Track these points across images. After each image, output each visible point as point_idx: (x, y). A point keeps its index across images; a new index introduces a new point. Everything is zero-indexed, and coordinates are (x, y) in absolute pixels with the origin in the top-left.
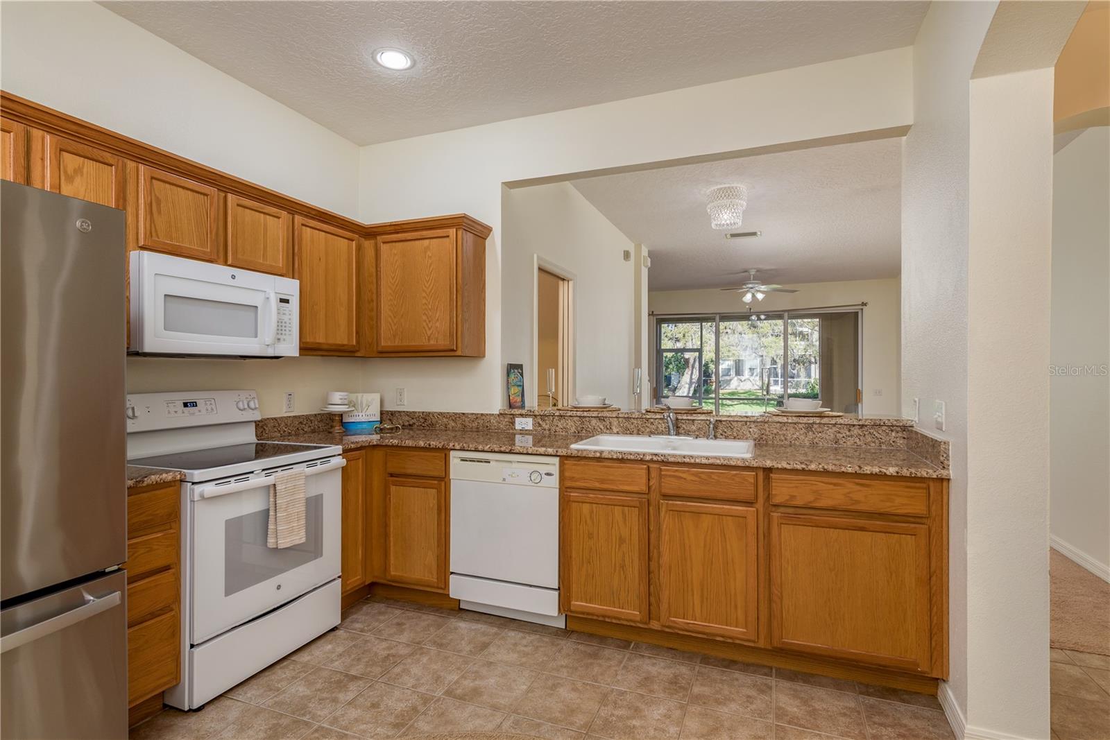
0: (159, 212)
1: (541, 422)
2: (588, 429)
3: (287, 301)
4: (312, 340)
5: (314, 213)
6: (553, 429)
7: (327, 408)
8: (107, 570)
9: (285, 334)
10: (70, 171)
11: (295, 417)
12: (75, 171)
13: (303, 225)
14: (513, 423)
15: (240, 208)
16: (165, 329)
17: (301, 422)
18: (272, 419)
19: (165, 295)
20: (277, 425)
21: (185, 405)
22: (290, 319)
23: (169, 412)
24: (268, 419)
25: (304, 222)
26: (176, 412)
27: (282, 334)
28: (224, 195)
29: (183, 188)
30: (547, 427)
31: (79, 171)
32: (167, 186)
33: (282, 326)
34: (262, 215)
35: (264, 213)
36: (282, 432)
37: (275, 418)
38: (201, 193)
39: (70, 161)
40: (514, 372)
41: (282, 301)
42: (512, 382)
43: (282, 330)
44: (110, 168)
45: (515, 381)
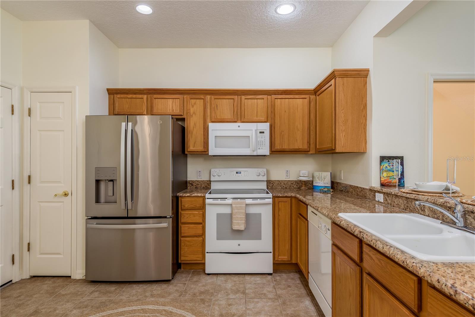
0: (217, 109)
1: (387, 198)
2: (410, 208)
3: (263, 132)
4: (281, 148)
5: (281, 92)
6: (392, 203)
7: (299, 178)
8: (167, 217)
9: (262, 146)
10: (193, 104)
11: (289, 181)
12: (194, 104)
13: (275, 99)
14: (375, 196)
15: (247, 100)
16: (215, 147)
17: (292, 183)
18: (277, 181)
19: (215, 136)
20: (280, 183)
21: (237, 173)
22: (265, 140)
23: (231, 175)
24: (275, 180)
25: (276, 97)
26: (233, 175)
27: (260, 146)
28: (240, 97)
29: (225, 99)
30: (390, 202)
31: (195, 103)
32: (220, 100)
33: (261, 143)
34: (256, 100)
35: (257, 99)
36: (282, 187)
37: (279, 181)
38: (231, 99)
39: (193, 101)
40: (389, 161)
41: (260, 133)
42: (384, 169)
43: (261, 144)
44: (202, 100)
45: (389, 168)
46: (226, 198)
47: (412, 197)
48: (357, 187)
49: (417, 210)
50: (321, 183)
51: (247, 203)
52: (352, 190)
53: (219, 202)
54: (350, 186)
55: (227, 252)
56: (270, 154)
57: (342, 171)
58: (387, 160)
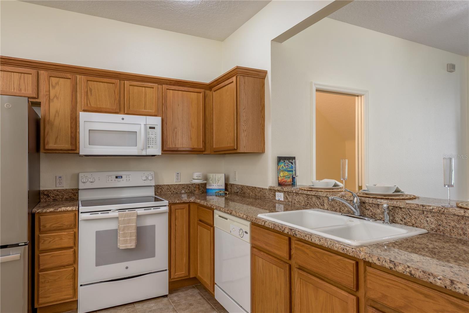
0: (91, 94)
1: (287, 196)
2: (311, 204)
3: (154, 128)
4: (174, 146)
5: (173, 82)
6: (293, 201)
7: (192, 181)
8: (20, 244)
9: (153, 144)
10: (54, 84)
11: (180, 185)
12: (56, 84)
13: (167, 89)
14: (275, 195)
15: (131, 86)
16: (89, 145)
17: (183, 188)
18: (167, 185)
19: (89, 130)
20: (169, 188)
21: (117, 177)
22: (155, 137)
23: (108, 180)
24: (164, 185)
25: (168, 88)
26: (112, 180)
27: (151, 144)
28: (124, 82)
29: (102, 82)
30: (290, 200)
31: (57, 83)
32: (95, 83)
33: (151, 140)
34: (144, 88)
35: (145, 87)
36: (172, 192)
37: (168, 185)
38: (111, 83)
39: (54, 80)
40: (284, 162)
41: (150, 128)
42: (281, 169)
43: (151, 142)
44: (69, 80)
45: (284, 168)
46: (110, 210)
47: (313, 194)
48: (255, 188)
49: (317, 205)
50: (215, 186)
51: (139, 214)
52: (249, 191)
53: (100, 215)
54: (247, 187)
55: (111, 279)
56: (162, 154)
57: (237, 172)
58: (283, 160)
